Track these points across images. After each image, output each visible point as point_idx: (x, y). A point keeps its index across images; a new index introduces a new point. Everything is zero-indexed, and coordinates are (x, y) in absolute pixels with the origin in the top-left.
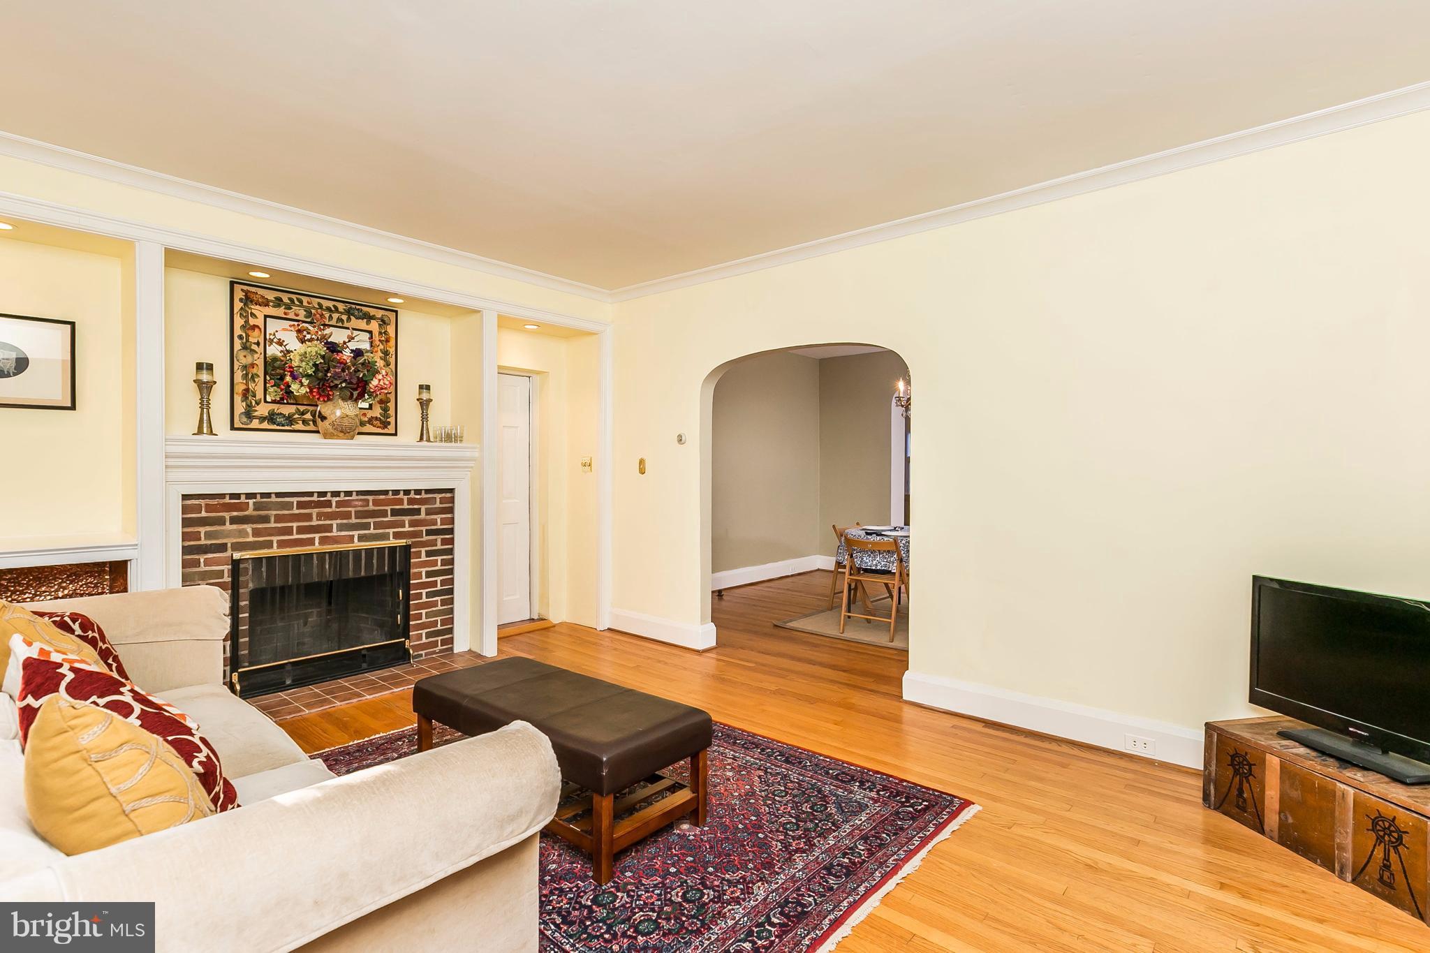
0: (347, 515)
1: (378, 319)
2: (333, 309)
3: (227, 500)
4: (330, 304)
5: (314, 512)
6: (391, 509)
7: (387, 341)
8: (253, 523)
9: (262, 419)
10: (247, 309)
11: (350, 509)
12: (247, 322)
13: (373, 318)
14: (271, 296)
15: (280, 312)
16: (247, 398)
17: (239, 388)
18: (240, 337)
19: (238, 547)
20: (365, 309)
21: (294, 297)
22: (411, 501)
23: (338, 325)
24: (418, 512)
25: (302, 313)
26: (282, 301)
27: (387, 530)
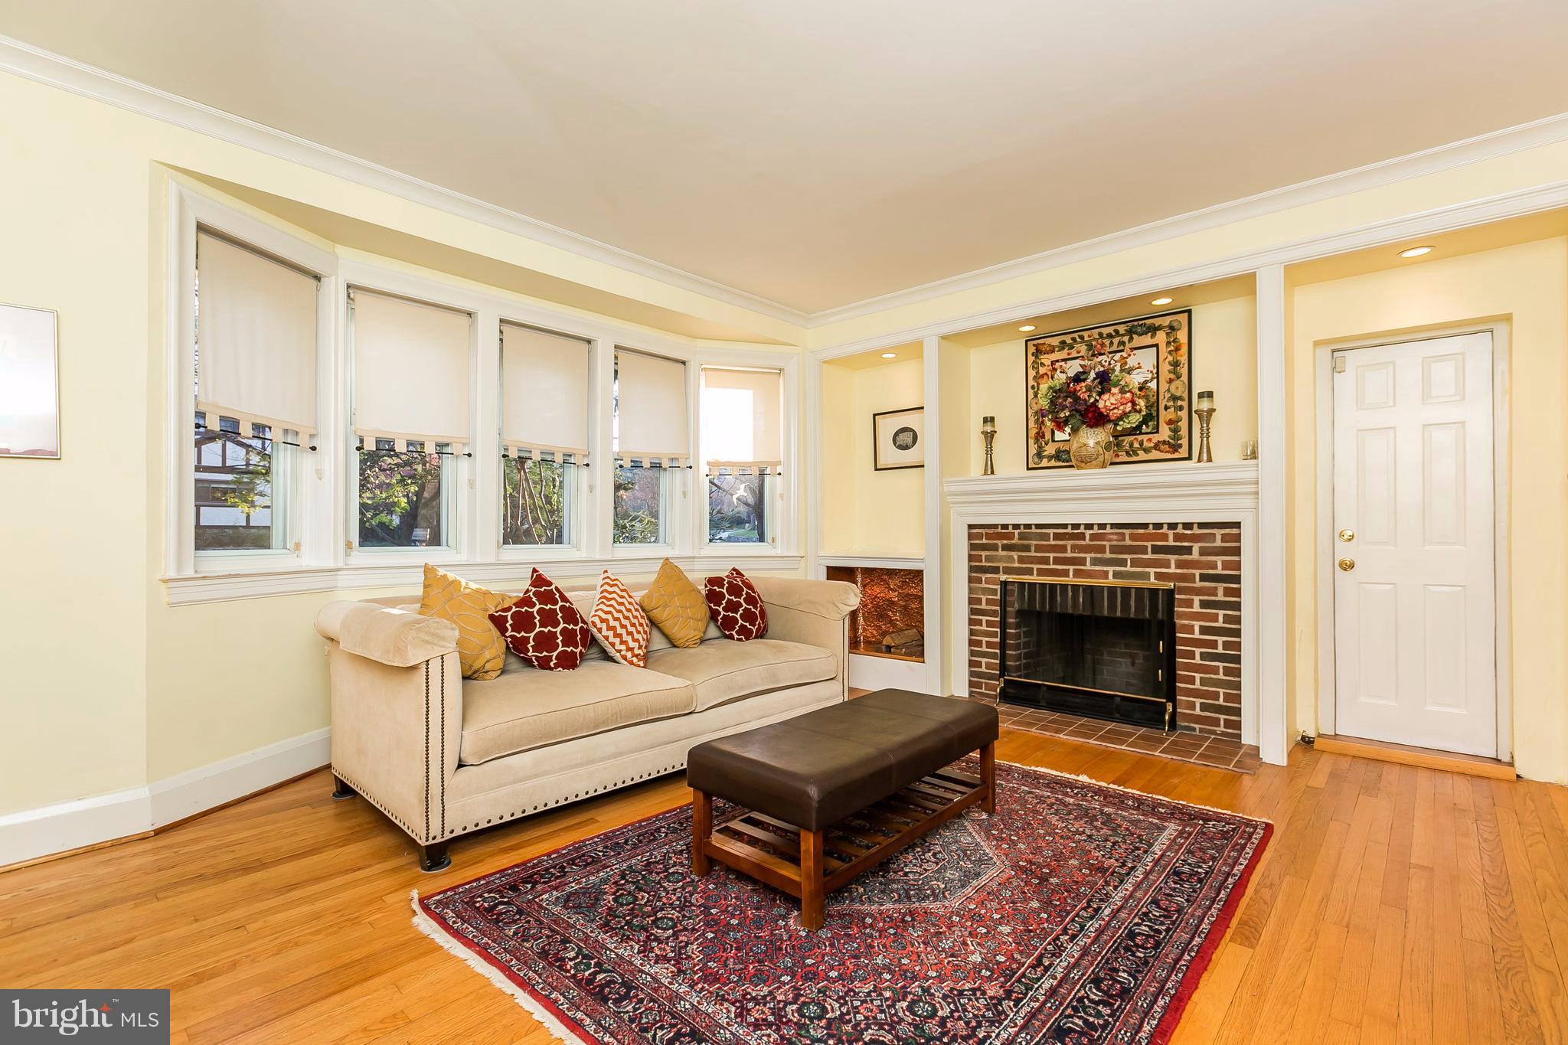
0: (1102, 549)
1: (1166, 327)
2: (1114, 334)
3: (999, 530)
4: (1110, 330)
5: (1069, 543)
6: (1152, 545)
7: (1177, 349)
8: (1018, 551)
9: (1050, 458)
10: (1038, 361)
11: (1104, 543)
12: (1037, 373)
13: (1159, 328)
14: (1055, 341)
15: (1063, 354)
16: (1038, 440)
17: (1033, 432)
18: (1033, 387)
19: (1008, 571)
20: (1148, 322)
21: (1076, 335)
22: (1177, 537)
23: (1119, 349)
24: (1188, 550)
25: (1083, 348)
26: (1066, 343)
27: (1147, 570)
